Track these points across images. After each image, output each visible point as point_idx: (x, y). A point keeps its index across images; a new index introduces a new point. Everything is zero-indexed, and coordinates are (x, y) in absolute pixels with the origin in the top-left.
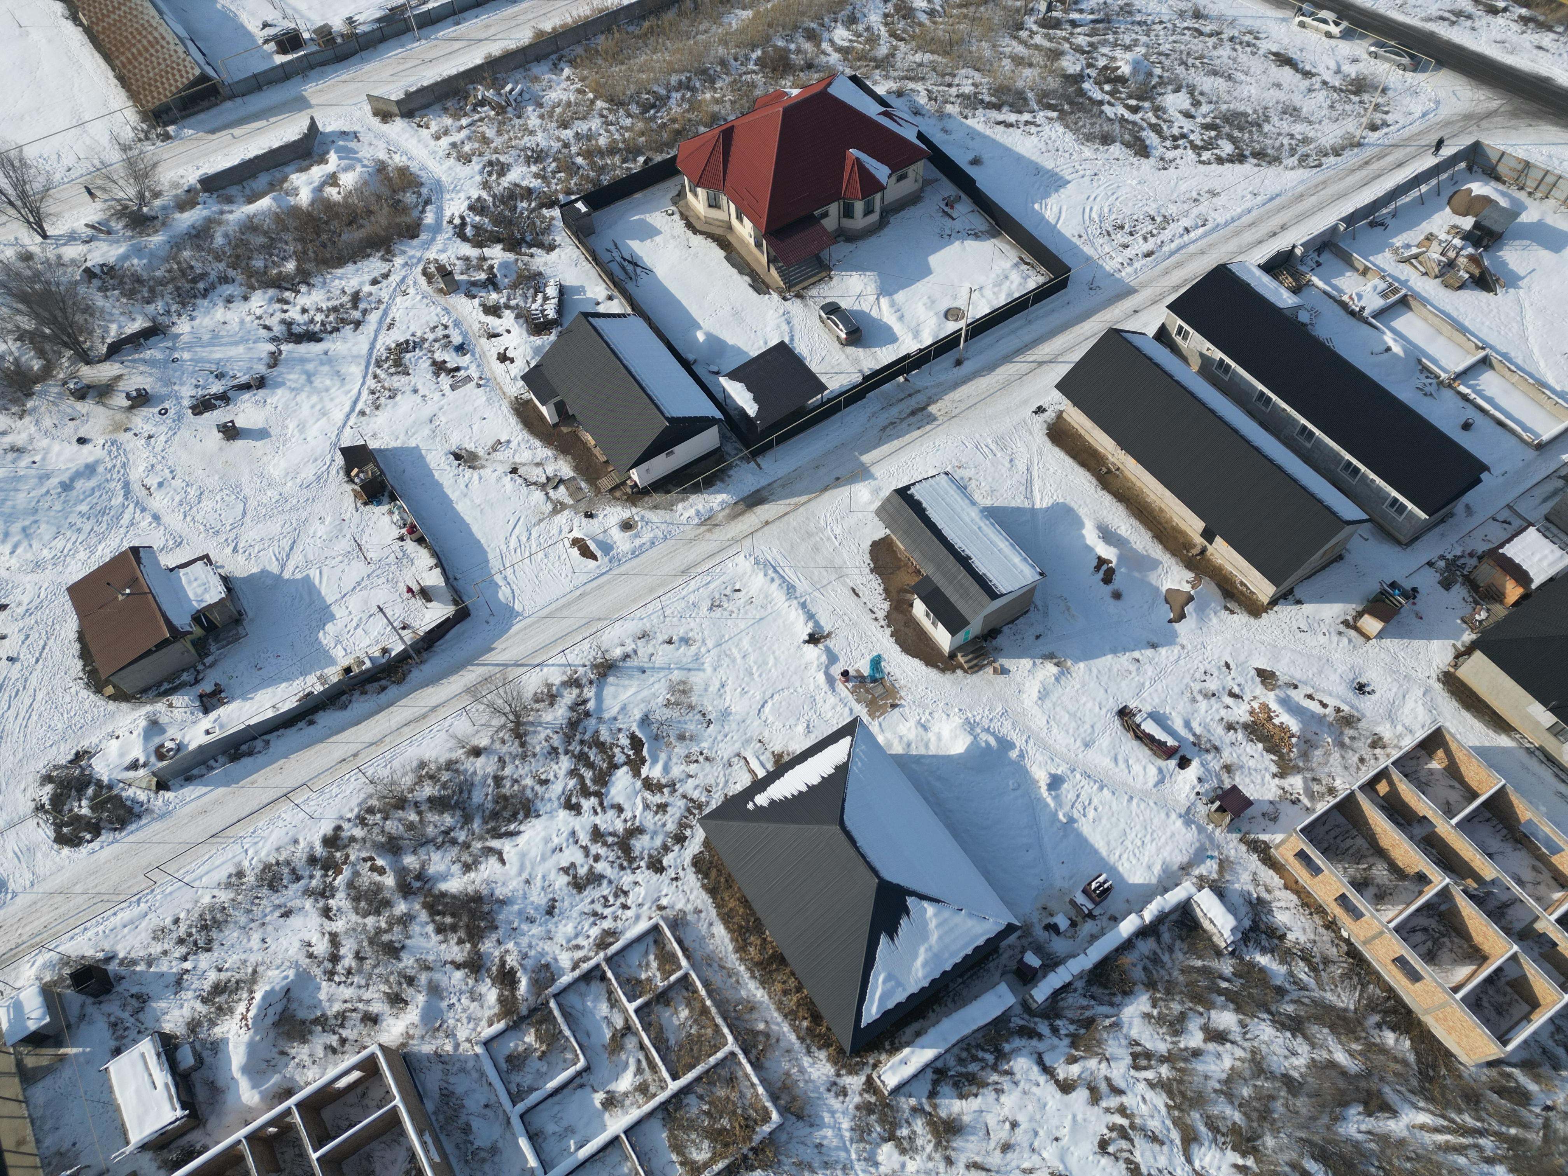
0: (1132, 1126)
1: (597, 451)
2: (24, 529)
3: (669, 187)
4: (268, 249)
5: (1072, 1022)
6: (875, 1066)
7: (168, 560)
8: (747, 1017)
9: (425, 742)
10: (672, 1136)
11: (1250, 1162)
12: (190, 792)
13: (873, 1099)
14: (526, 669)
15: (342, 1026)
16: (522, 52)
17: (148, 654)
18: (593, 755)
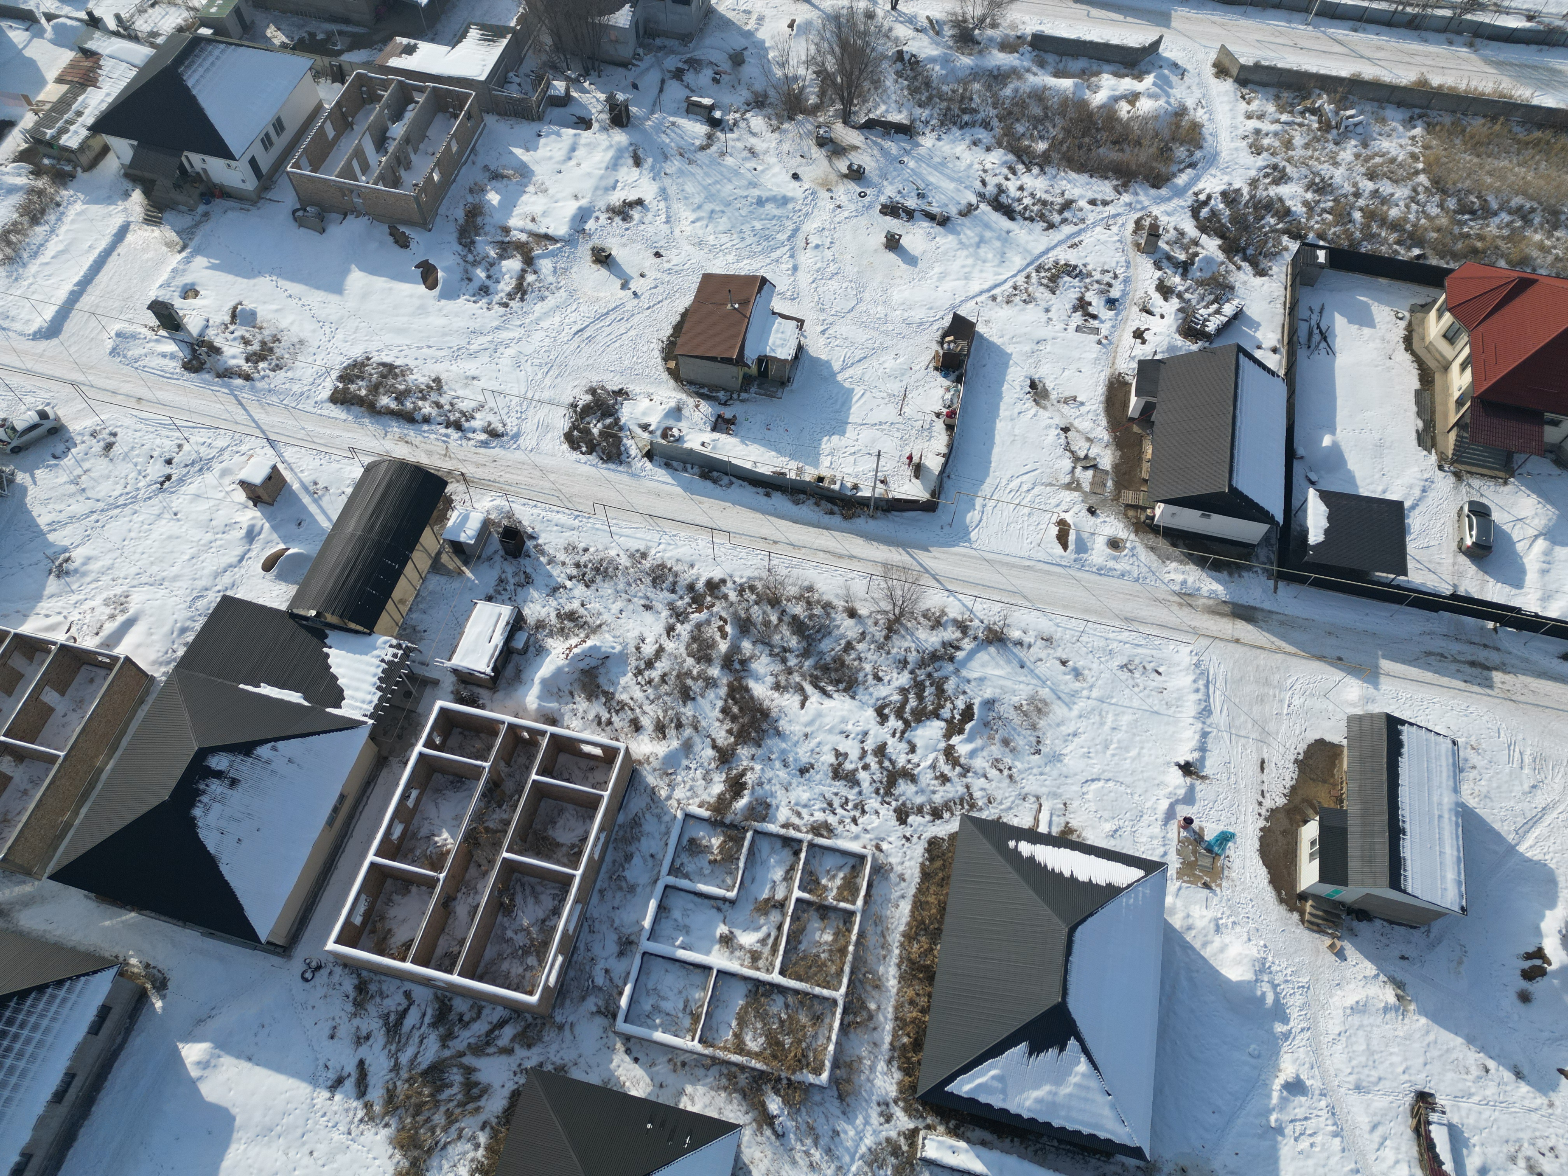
1: (1146, 466)
2: (712, 212)
3: (1420, 294)
4: (1037, 122)
6: (928, 1127)
7: (777, 305)
8: (869, 988)
9: (825, 575)
10: (744, 1008)
12: (662, 474)
13: (905, 1148)
14: (938, 585)
15: (617, 712)
16: (1392, 89)
17: (713, 359)
18: (929, 692)
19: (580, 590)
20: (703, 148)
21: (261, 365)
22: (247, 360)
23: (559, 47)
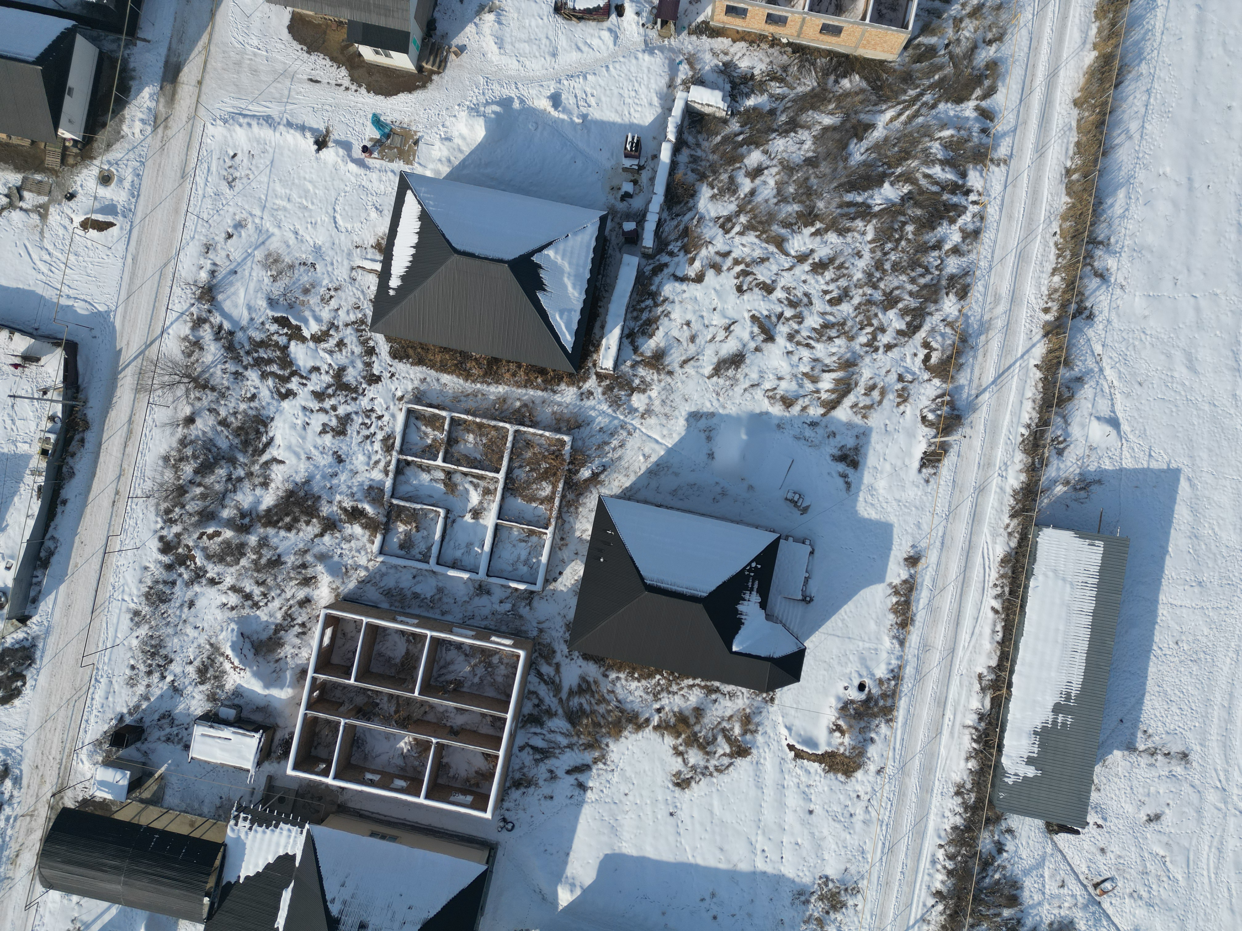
0: (747, 265)
5: (677, 240)
6: (595, 365)
8: (506, 407)
9: (150, 445)
10: (524, 497)
11: (818, 225)
13: (608, 382)
14: (157, 343)
15: (293, 620)
18: (264, 354)
19: (176, 668)
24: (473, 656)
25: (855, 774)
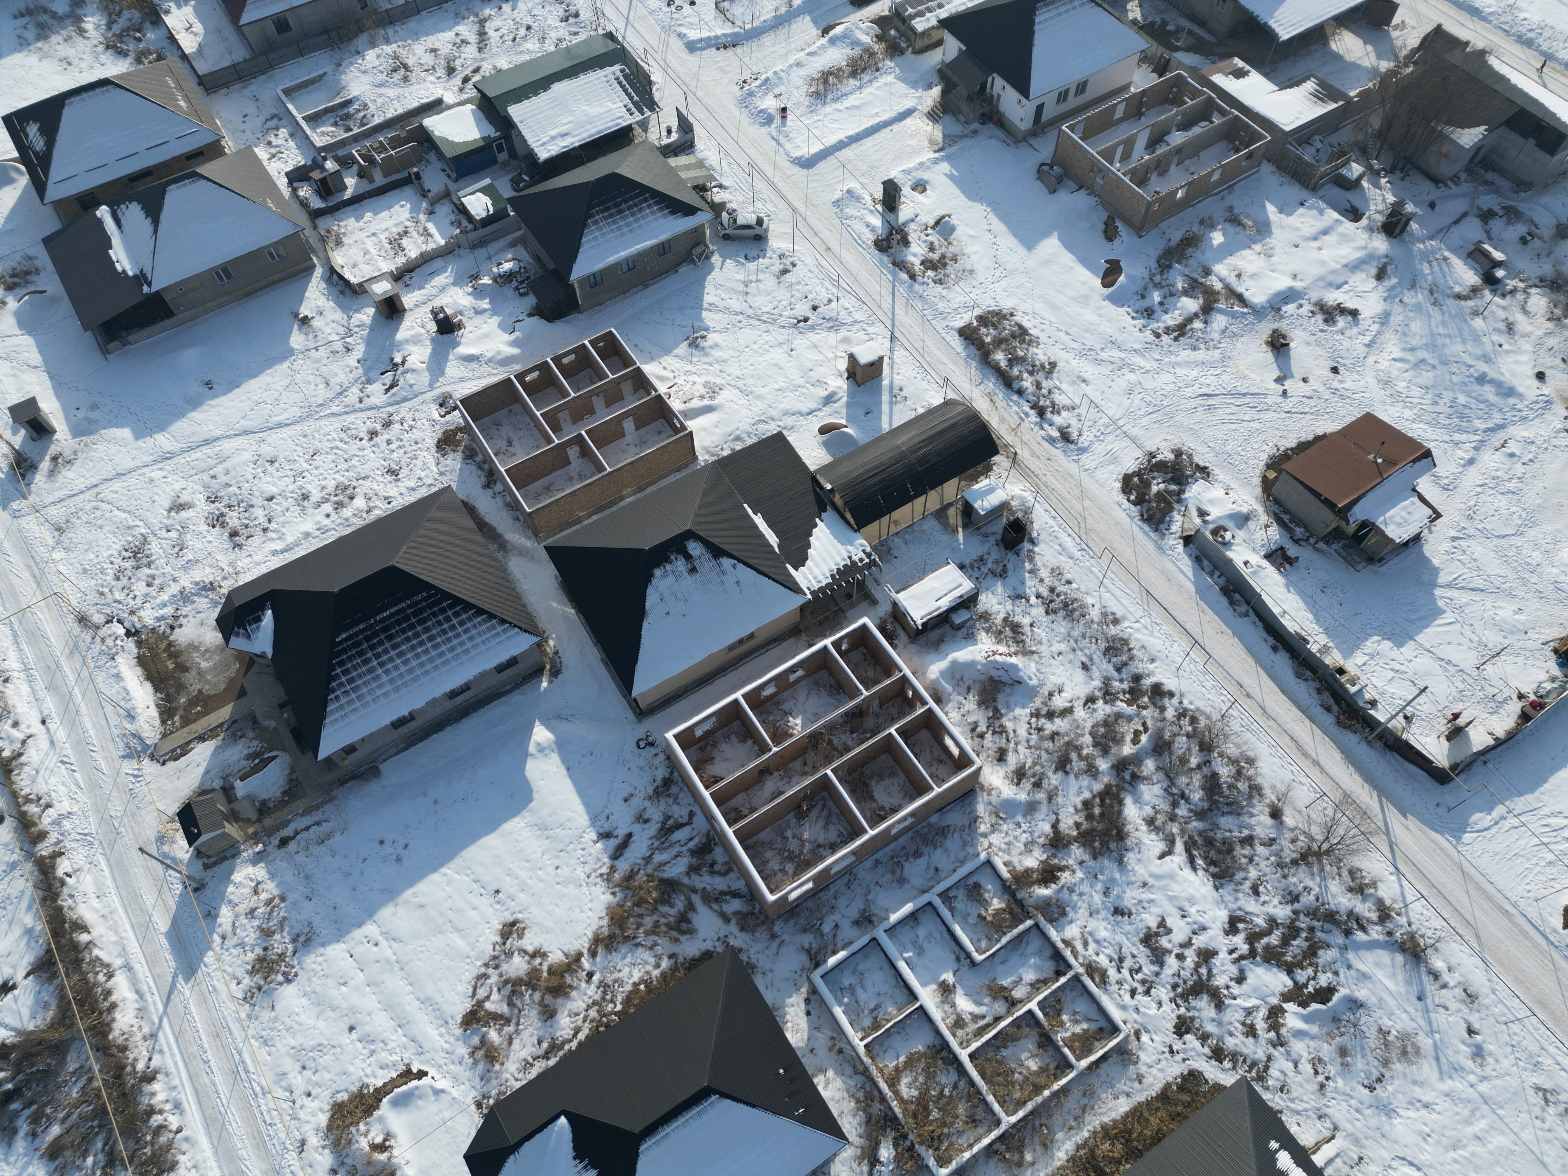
2: (1423, 361)
7: (1424, 485)
8: (1037, 1140)
9: (1276, 760)
10: (920, 1055)
12: (1186, 564)
14: (1390, 856)
15: (994, 732)
17: (1317, 495)
18: (1299, 944)
19: (1038, 612)
20: (1459, 297)
21: (930, 273)
22: (922, 263)
23: (1382, 135)
24: (813, 851)
25: (328, 1115)
